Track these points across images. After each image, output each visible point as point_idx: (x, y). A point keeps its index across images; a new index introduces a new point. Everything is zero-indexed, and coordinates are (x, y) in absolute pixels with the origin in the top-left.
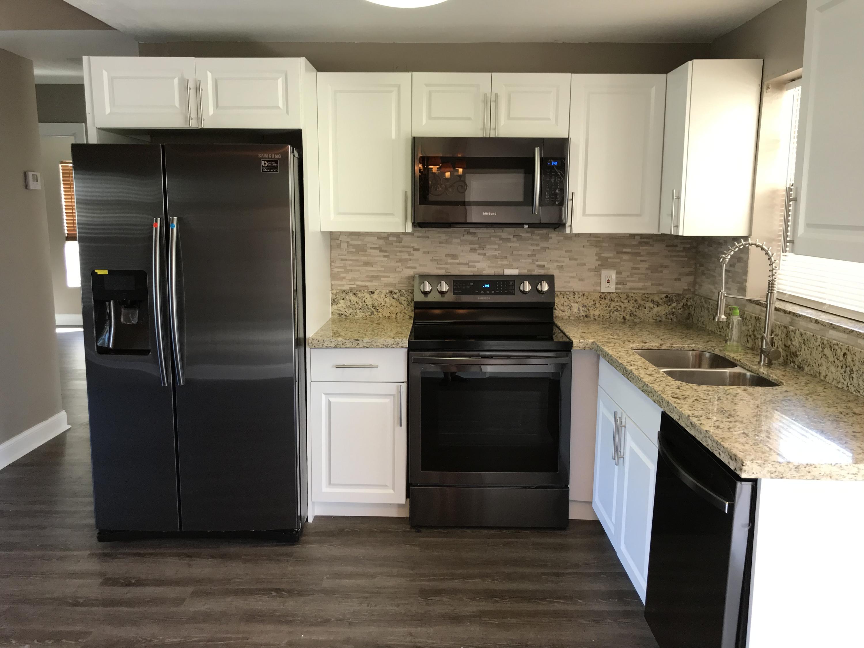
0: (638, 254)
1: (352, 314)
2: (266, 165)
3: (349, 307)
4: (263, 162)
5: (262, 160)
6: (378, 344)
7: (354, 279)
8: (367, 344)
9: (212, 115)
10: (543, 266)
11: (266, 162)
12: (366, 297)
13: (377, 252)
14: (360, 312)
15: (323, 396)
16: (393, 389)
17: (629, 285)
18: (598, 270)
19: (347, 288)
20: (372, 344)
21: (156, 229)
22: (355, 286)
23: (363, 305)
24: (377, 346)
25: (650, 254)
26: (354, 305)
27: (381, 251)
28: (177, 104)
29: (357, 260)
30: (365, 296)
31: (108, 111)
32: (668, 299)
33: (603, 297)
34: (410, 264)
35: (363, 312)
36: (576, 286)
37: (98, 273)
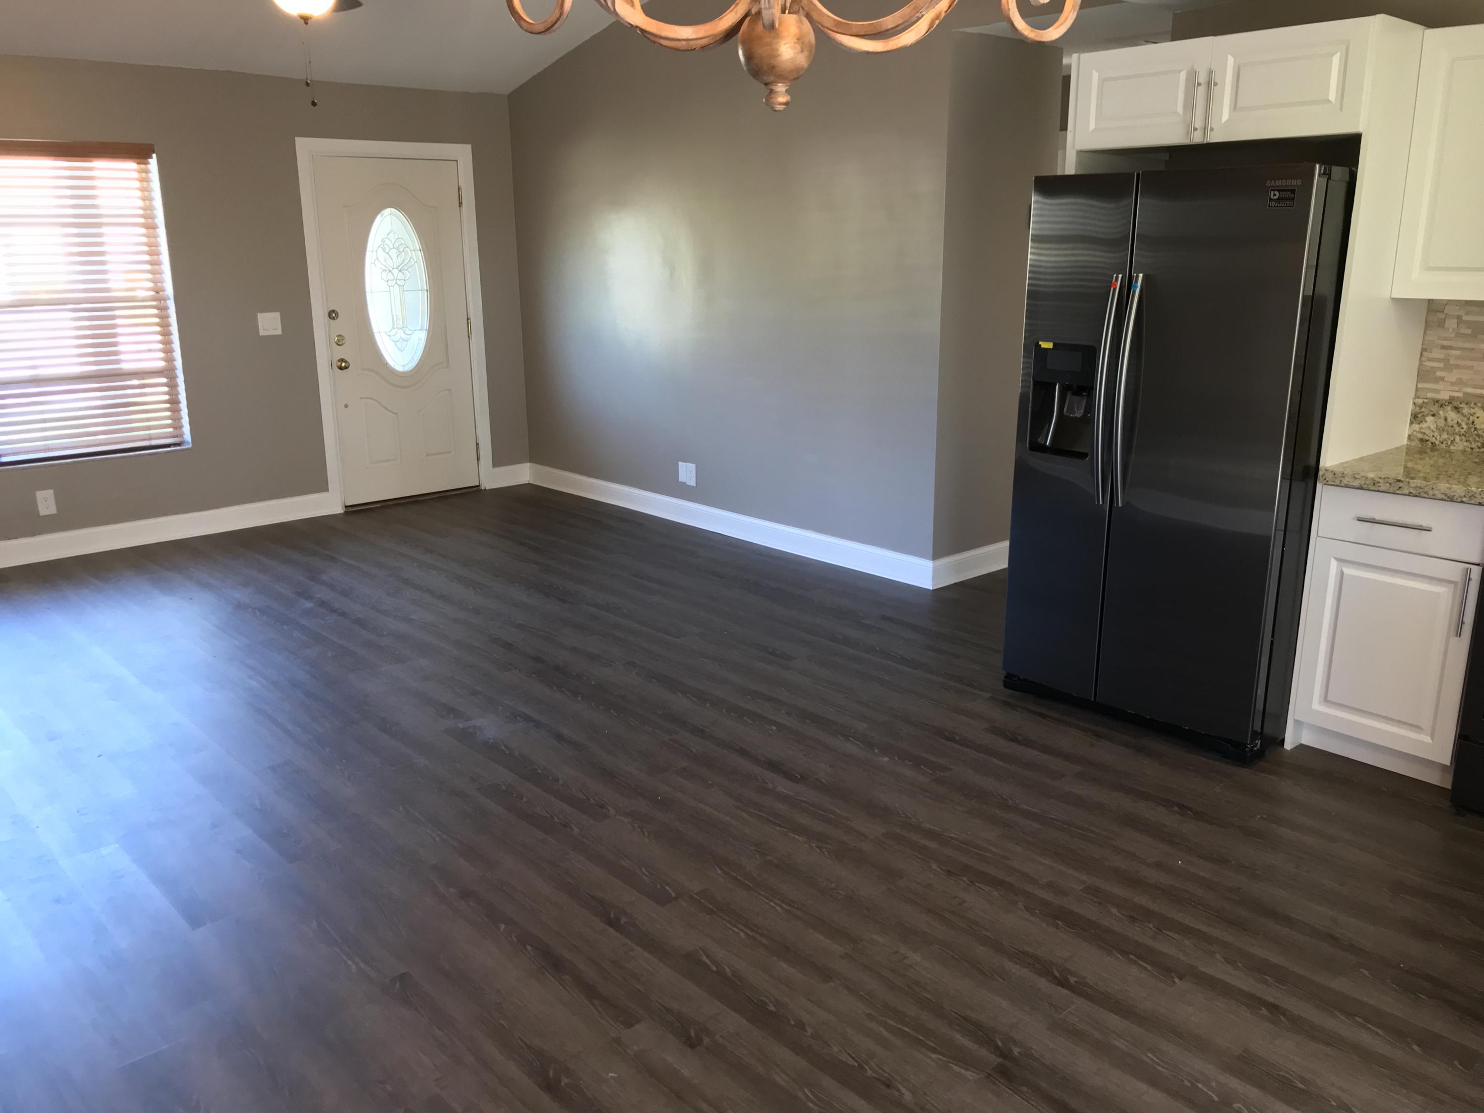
1: (1444, 442)
2: (1276, 197)
3: (1441, 430)
4: (1272, 192)
5: (1272, 190)
6: (1437, 492)
7: (1460, 382)
8: (1417, 490)
9: (1225, 122)
11: (1277, 193)
12: (1477, 415)
14: (1461, 440)
15: (1334, 564)
16: (1455, 572)
19: (1444, 396)
20: (1426, 490)
21: (1115, 290)
22: (1460, 395)
23: (1469, 429)
24: (1434, 495)
26: (1452, 427)
28: (1180, 109)
29: (1473, 350)
30: (1475, 413)
31: (1092, 126)
35: (1466, 441)
37: (1042, 346)
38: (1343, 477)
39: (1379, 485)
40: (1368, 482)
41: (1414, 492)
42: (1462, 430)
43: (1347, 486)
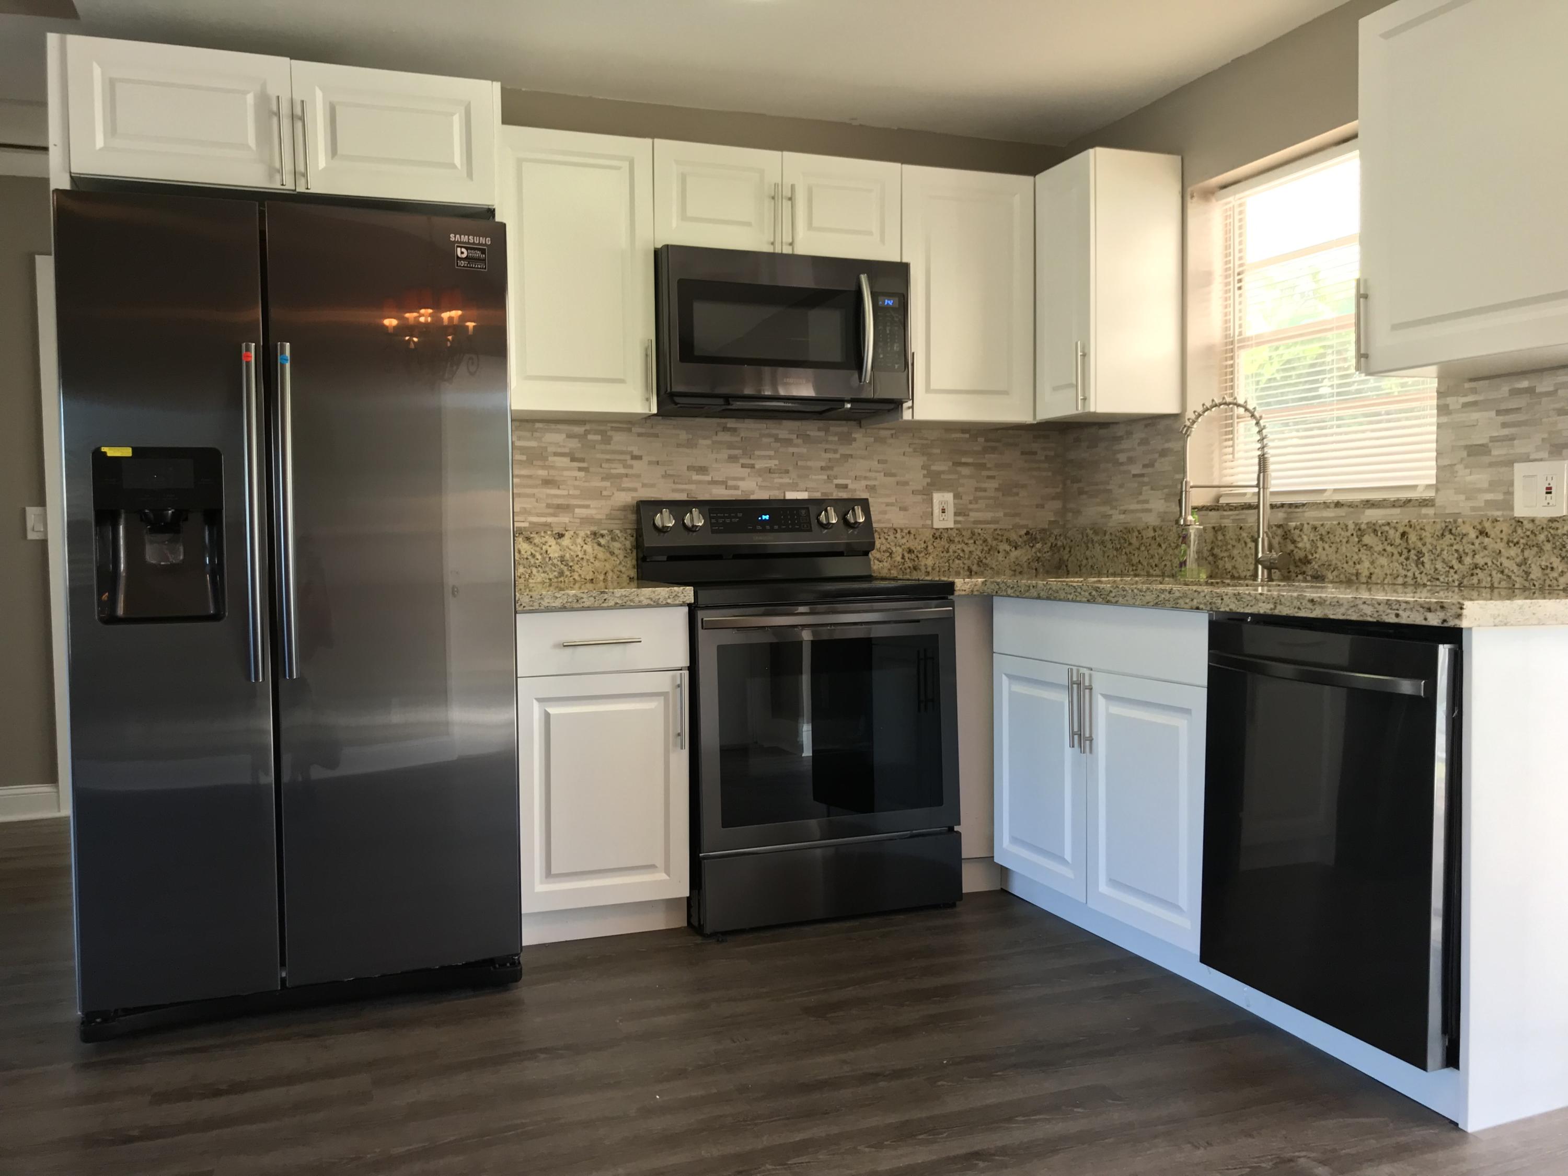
0: (982, 466)
1: (523, 576)
2: (464, 256)
4: (459, 249)
5: (458, 247)
6: (642, 598)
8: (622, 600)
9: (322, 169)
10: (846, 486)
11: (463, 250)
12: (550, 544)
13: (564, 461)
14: (538, 572)
15: (536, 703)
16: (664, 682)
17: (974, 515)
18: (926, 494)
20: (631, 598)
21: (248, 364)
22: (526, 525)
23: (544, 559)
24: (640, 602)
25: (998, 466)
26: (527, 559)
27: (573, 460)
28: (252, 141)
30: (546, 542)
32: (1031, 538)
33: (938, 535)
34: (626, 483)
35: (544, 572)
36: (897, 518)
37: (109, 454)
38: (542, 599)
39: (583, 600)
40: (570, 600)
41: (620, 602)
42: (537, 562)
43: (549, 610)
